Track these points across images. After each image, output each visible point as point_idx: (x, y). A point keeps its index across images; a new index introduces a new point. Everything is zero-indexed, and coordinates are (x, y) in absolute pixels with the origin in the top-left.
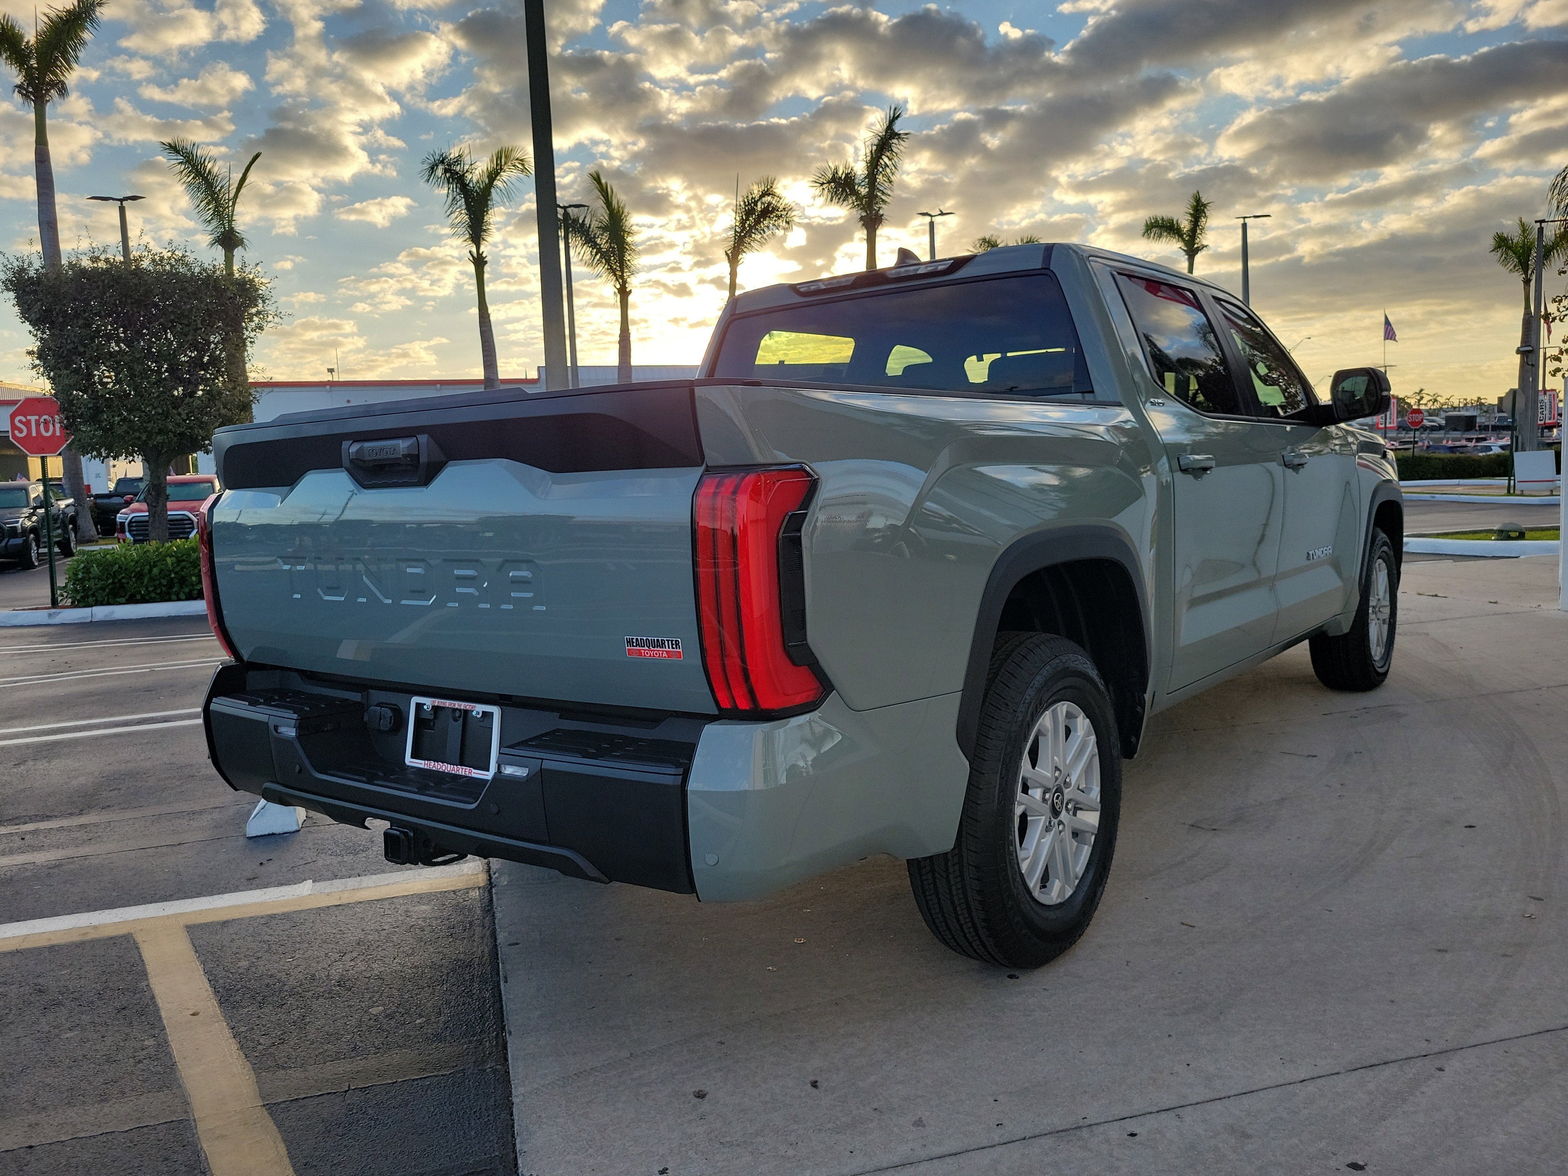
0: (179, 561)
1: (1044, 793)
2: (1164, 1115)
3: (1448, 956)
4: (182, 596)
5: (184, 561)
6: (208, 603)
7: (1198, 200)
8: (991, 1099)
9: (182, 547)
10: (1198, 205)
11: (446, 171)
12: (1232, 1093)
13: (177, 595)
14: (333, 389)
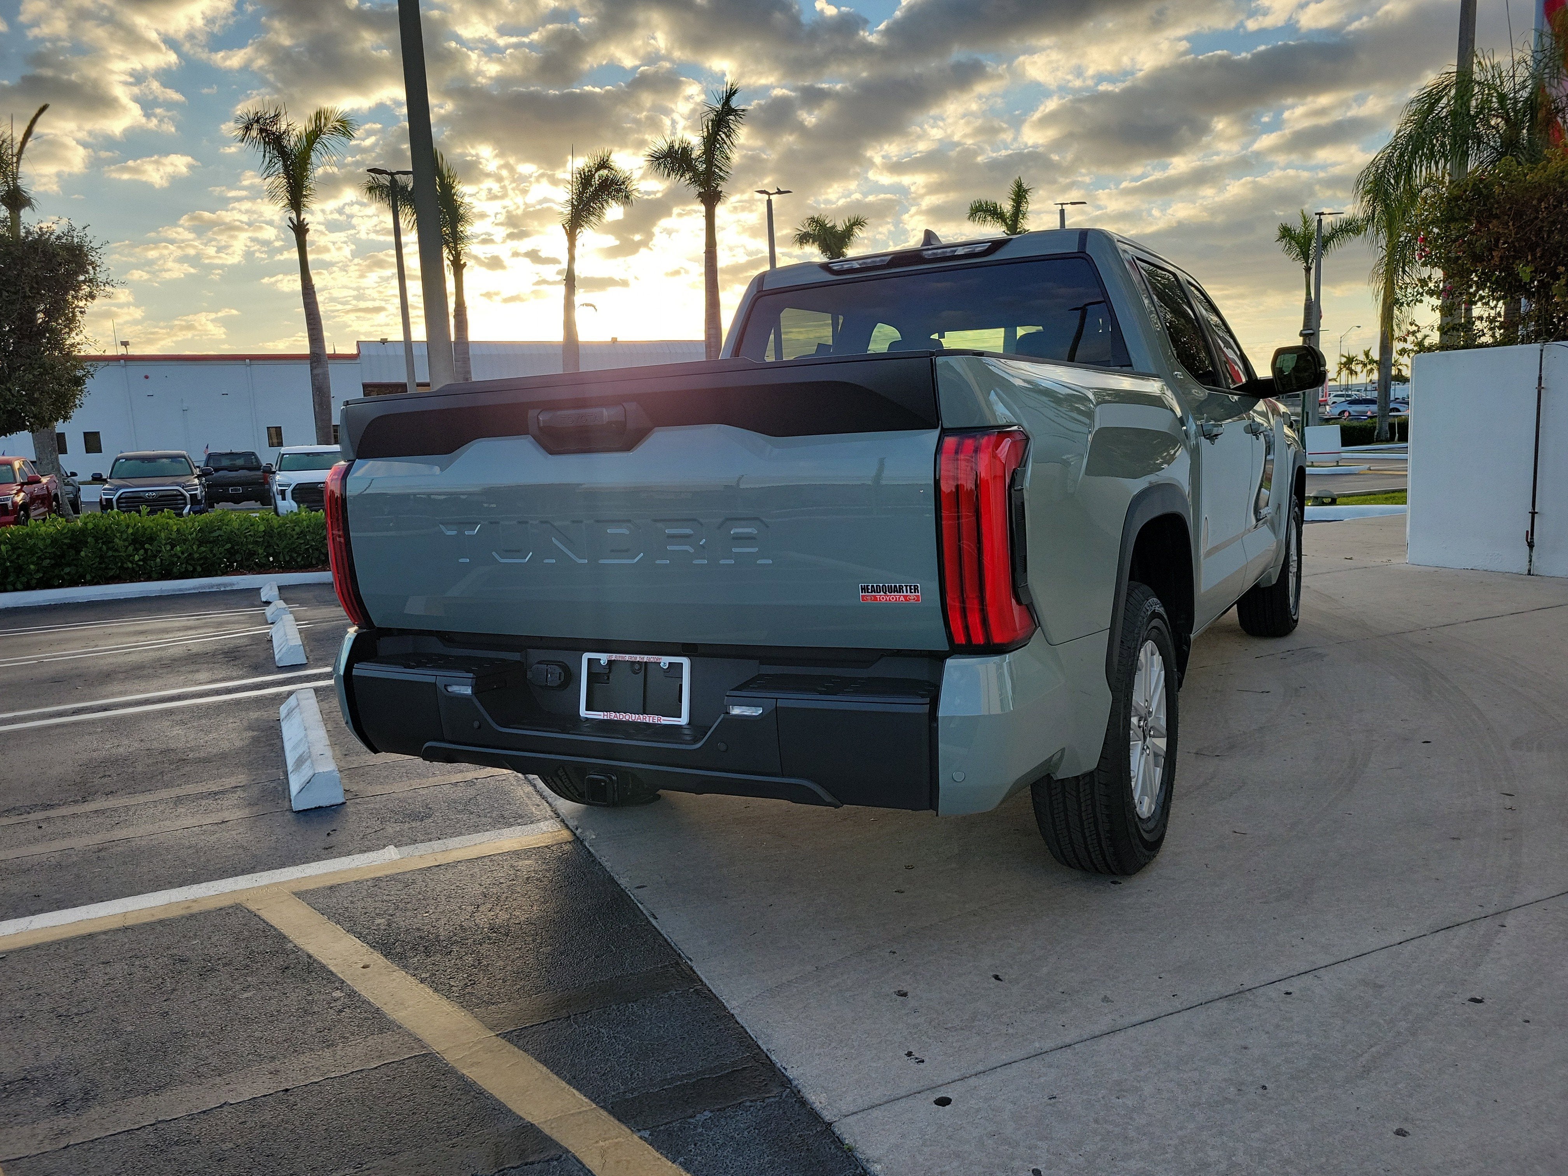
0: (14, 549)
1: (1139, 721)
2: (1305, 977)
3: (1462, 842)
4: (19, 586)
5: (20, 548)
6: (333, 573)
7: (1019, 186)
8: (1156, 977)
9: (16, 533)
10: (1019, 190)
11: (261, 131)
12: (1350, 956)
13: (14, 585)
14: (129, 363)
